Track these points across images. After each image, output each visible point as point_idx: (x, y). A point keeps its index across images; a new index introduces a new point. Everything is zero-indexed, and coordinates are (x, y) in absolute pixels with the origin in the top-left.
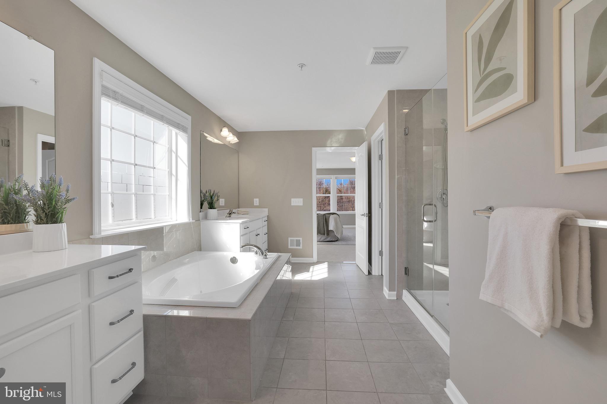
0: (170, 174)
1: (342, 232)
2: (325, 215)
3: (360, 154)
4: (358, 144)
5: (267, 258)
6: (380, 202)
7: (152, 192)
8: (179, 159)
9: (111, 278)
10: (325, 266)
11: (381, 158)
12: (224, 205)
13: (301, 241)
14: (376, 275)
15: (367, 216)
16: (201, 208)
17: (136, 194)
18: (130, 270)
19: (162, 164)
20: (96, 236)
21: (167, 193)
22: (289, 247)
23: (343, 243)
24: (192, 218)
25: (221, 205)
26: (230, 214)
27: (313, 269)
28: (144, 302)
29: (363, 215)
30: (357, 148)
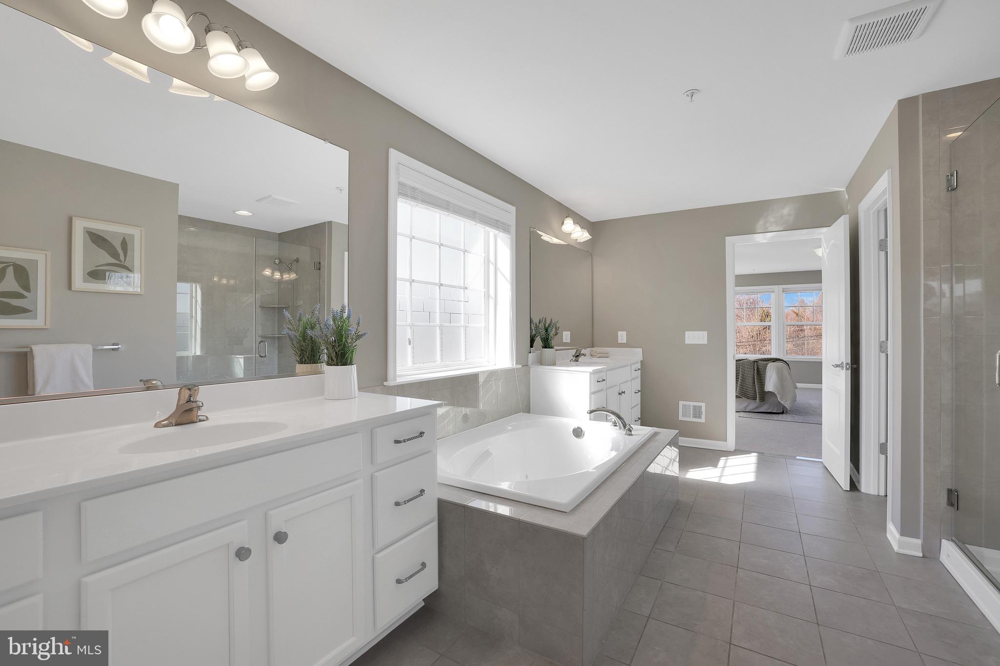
0: (487, 296)
1: (795, 397)
2: (757, 362)
3: (832, 241)
4: (827, 222)
5: (631, 435)
6: (883, 338)
7: (462, 323)
8: (499, 274)
9: (397, 442)
10: (751, 459)
11: (883, 245)
12: (569, 342)
13: (703, 410)
14: (872, 493)
15: (847, 369)
16: (531, 346)
17: (441, 327)
18: (421, 434)
19: (476, 283)
20: (390, 383)
21: (483, 325)
22: (681, 418)
23: (797, 418)
24: (516, 362)
25: (564, 341)
26: (578, 356)
27: (726, 463)
28: (439, 481)
29: (837, 366)
30: (824, 230)
